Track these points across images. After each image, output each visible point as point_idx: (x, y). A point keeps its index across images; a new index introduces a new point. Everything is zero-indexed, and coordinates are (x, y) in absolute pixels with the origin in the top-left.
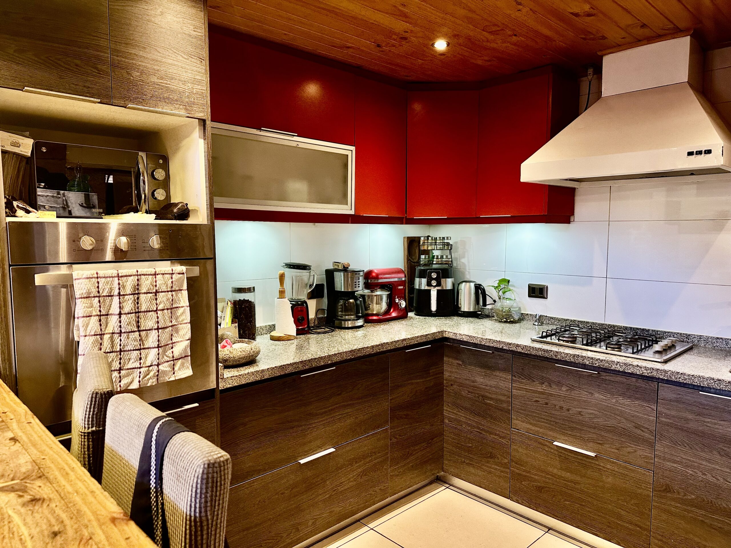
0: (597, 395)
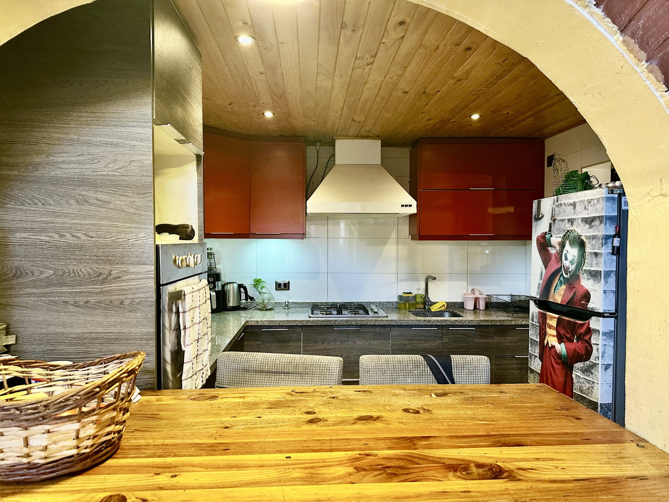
0: (358, 342)
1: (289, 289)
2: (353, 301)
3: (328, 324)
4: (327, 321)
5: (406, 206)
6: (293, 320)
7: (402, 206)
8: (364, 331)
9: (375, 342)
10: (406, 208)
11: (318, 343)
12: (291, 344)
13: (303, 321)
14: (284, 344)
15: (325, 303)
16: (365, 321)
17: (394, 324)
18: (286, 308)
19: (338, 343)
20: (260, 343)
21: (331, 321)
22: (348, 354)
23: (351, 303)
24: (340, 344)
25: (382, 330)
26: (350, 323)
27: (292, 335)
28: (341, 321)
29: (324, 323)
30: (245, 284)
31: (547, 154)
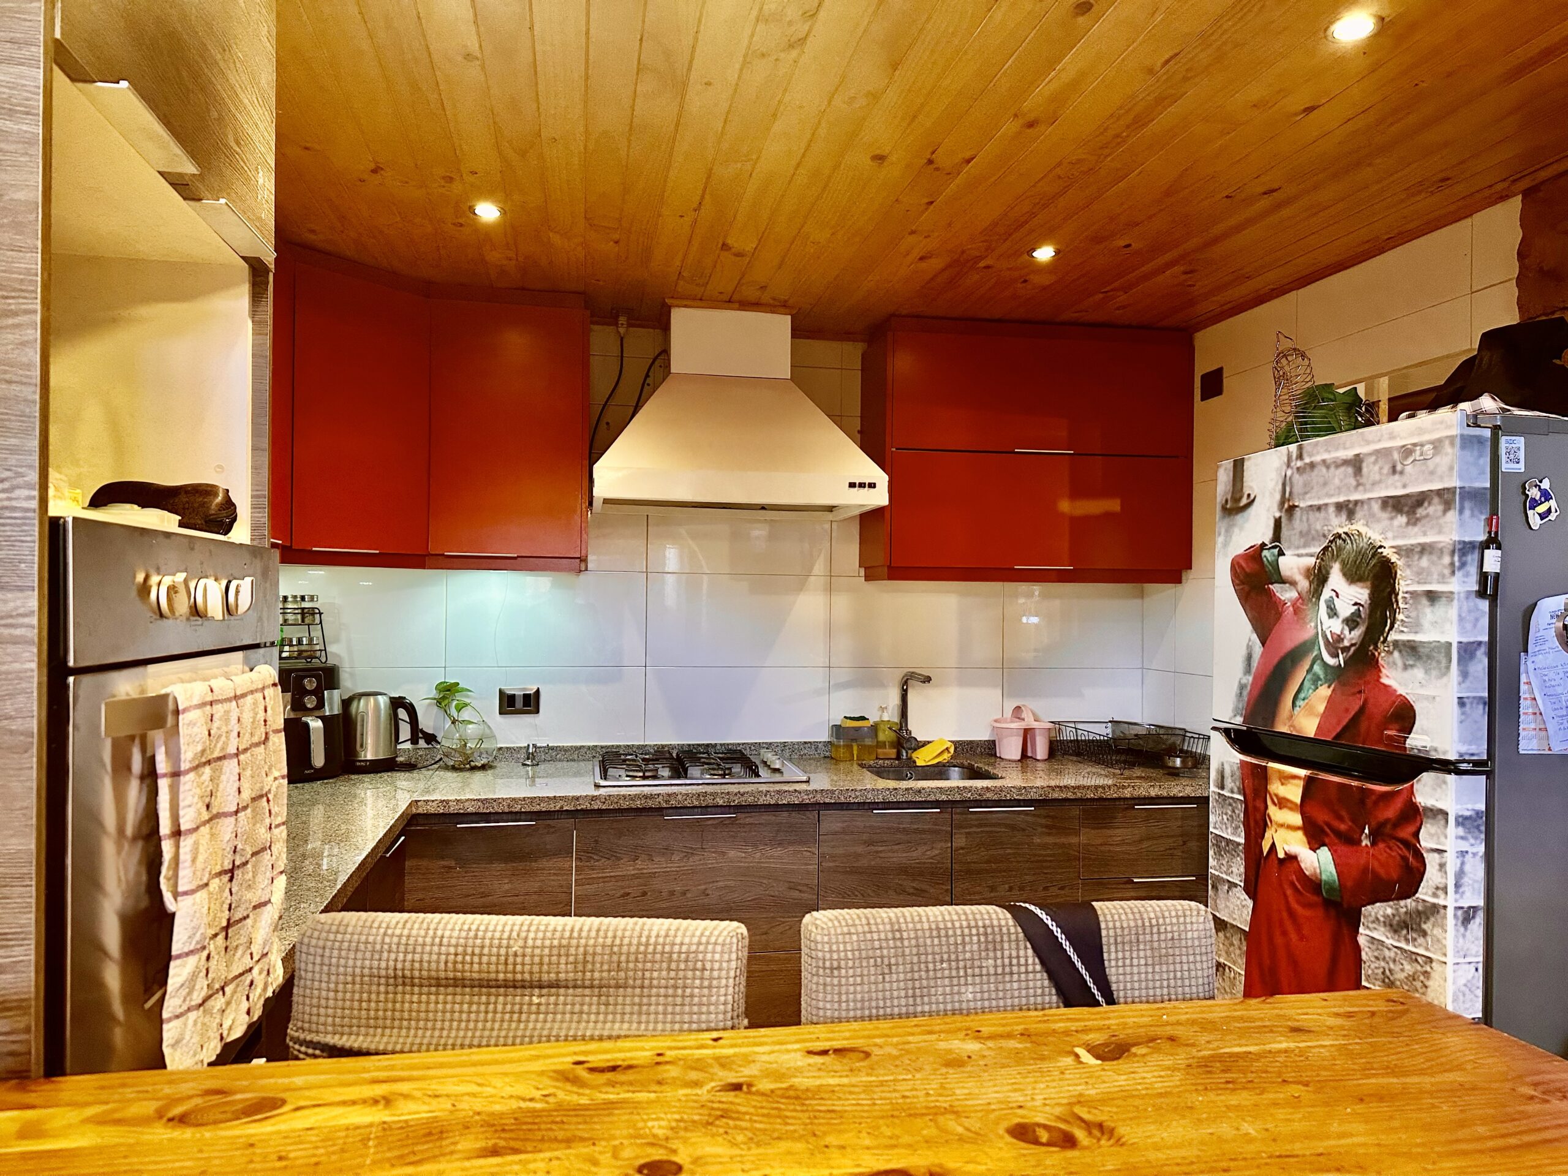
0: (732, 854)
1: (537, 711)
2: (713, 742)
3: (650, 803)
4: (646, 797)
5: (862, 485)
6: (551, 795)
7: (852, 485)
8: (748, 820)
9: (778, 852)
10: (862, 490)
11: (619, 859)
12: (544, 863)
13: (577, 798)
14: (521, 865)
15: (639, 747)
16: (752, 794)
17: (827, 800)
18: (529, 762)
19: (676, 858)
20: (453, 864)
21: (659, 795)
22: (703, 887)
23: (708, 745)
24: (681, 860)
25: (796, 817)
26: (709, 801)
27: (548, 838)
28: (687, 795)
29: (638, 804)
30: (410, 698)
31: (1202, 367)
